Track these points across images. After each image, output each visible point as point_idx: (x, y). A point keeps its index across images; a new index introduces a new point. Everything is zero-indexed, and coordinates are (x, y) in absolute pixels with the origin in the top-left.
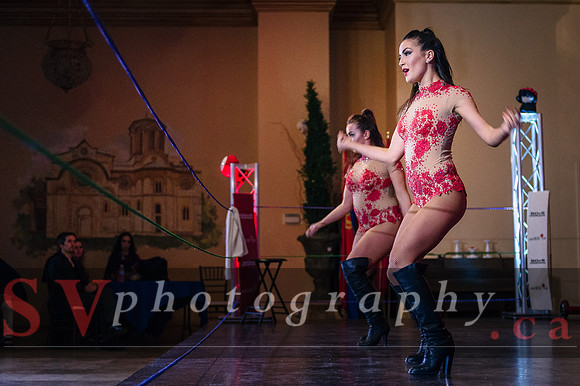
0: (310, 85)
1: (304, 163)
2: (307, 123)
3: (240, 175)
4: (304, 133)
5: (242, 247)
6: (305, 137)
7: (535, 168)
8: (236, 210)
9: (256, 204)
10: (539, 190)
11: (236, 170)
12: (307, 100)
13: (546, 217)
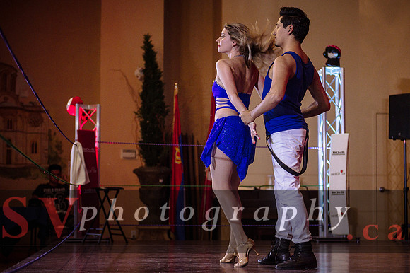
0: (147, 37)
1: (140, 106)
2: (143, 71)
3: (84, 114)
4: (141, 80)
5: (84, 177)
6: (141, 84)
7: (337, 114)
8: (79, 144)
9: (97, 139)
10: (340, 132)
11: (80, 110)
12: (144, 52)
13: (346, 156)
